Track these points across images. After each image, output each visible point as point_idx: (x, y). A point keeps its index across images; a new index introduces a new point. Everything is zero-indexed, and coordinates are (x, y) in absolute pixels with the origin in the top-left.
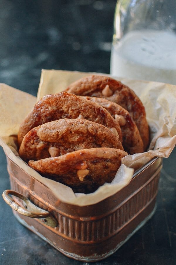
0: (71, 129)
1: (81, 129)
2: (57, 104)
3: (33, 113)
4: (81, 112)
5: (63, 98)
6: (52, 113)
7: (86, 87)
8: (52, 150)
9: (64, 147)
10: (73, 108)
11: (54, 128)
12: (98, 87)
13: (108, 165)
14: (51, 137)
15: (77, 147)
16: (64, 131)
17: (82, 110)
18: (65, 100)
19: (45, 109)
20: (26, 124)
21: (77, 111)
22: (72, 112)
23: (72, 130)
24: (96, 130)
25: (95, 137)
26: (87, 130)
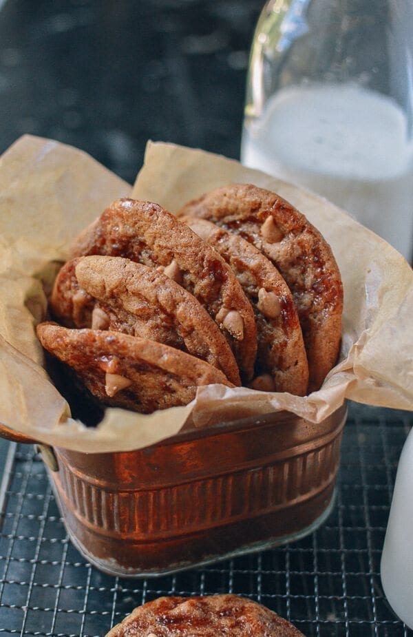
0: (128, 284)
1: (146, 291)
2: (136, 223)
3: (96, 228)
4: (175, 256)
5: (147, 216)
6: (123, 239)
7: (230, 207)
8: (98, 314)
9: (117, 316)
10: (162, 243)
11: (101, 271)
12: (254, 214)
13: (171, 385)
14: (93, 287)
15: (138, 326)
16: (114, 283)
17: (178, 253)
18: (151, 221)
19: (113, 226)
20: (78, 245)
21: (169, 251)
22: (160, 250)
23: (129, 287)
24: (175, 304)
25: (171, 317)
26: (156, 297)
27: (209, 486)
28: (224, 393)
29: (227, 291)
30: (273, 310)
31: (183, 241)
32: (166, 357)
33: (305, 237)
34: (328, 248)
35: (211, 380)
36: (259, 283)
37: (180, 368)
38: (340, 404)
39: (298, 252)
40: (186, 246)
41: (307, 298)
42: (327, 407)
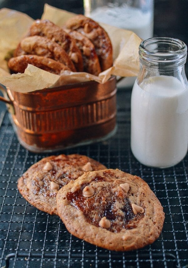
12: (81, 25)
16: (34, 45)
23: (39, 45)
24: (53, 48)
25: (52, 53)
26: (47, 46)
27: (67, 111)
28: (70, 73)
29: (72, 46)
30: (88, 54)
31: (57, 30)
32: (50, 63)
33: (99, 29)
34: (106, 33)
35: (65, 69)
36: (83, 45)
37: (55, 66)
38: (109, 77)
39: (97, 35)
40: (58, 32)
41: (100, 51)
42: (105, 77)
